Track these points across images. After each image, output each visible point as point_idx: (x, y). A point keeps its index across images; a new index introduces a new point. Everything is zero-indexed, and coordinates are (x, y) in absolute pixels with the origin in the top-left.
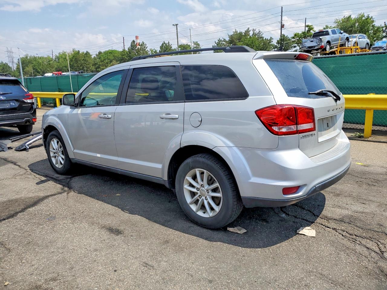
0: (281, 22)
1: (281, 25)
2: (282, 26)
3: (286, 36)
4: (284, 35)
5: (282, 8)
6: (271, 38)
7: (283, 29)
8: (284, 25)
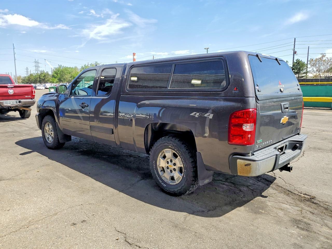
0: (294, 50)
1: (294, 51)
2: (295, 53)
3: (300, 60)
4: (299, 60)
5: (295, 39)
6: (287, 61)
7: (295, 54)
8: (296, 52)
